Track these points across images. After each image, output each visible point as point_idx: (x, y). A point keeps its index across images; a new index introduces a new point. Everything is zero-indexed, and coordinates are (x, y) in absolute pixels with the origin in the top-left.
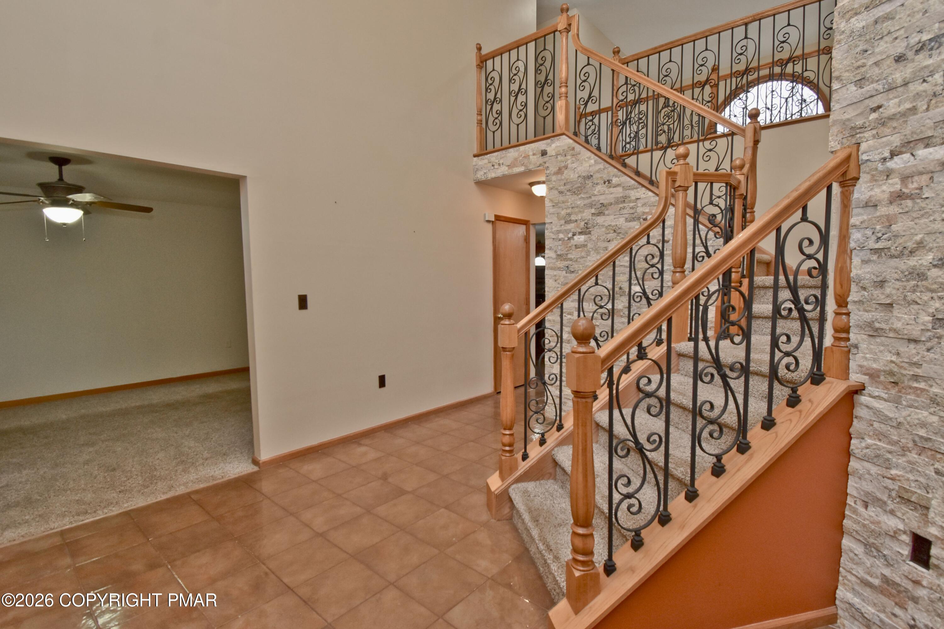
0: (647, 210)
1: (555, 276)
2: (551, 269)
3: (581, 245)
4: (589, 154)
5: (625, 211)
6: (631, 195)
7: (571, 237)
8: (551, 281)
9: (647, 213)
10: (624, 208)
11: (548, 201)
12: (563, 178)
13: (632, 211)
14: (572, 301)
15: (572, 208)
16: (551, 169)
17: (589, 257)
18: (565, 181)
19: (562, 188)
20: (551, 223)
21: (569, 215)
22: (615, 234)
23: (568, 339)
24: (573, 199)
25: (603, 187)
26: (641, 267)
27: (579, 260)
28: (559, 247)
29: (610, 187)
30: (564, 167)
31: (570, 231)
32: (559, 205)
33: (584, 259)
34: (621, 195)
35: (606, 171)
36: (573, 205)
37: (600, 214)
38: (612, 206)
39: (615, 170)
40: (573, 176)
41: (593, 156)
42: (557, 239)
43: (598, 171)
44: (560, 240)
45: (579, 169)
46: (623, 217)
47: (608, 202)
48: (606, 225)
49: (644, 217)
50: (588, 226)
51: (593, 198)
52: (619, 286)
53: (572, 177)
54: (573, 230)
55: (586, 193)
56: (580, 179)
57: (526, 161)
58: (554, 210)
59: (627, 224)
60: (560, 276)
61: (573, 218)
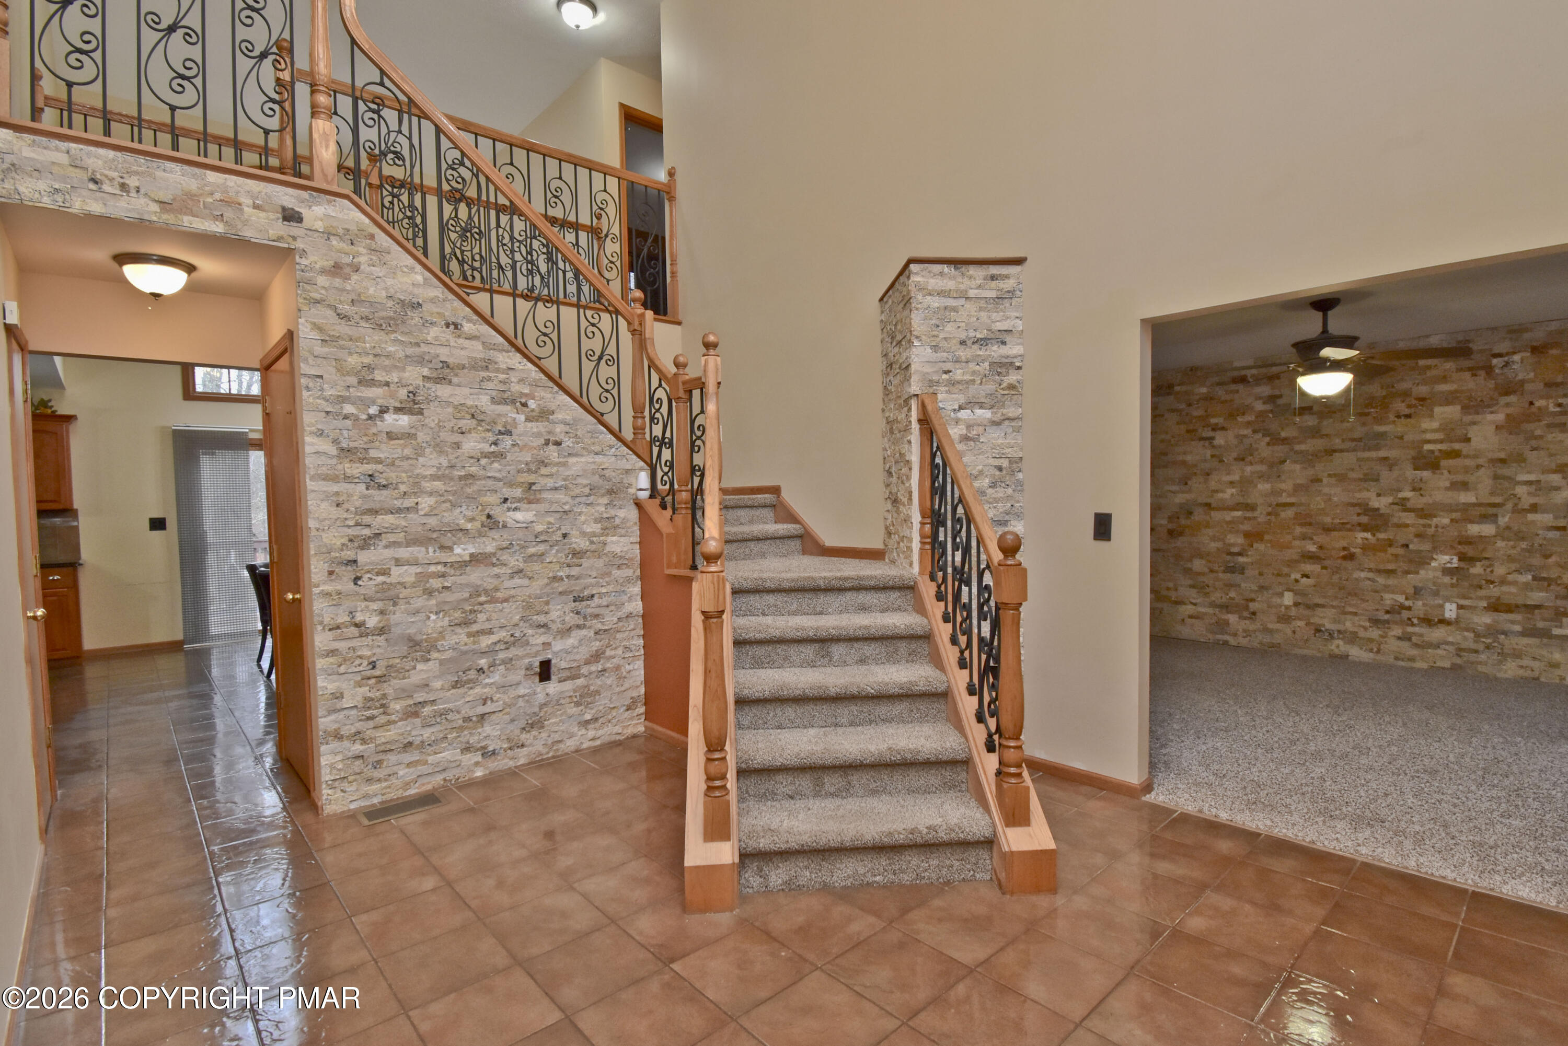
0: (526, 391)
1: (337, 494)
2: (324, 479)
3: (403, 434)
4: (410, 261)
5: (490, 385)
6: (498, 360)
7: (376, 416)
8: (324, 505)
9: (526, 395)
10: (489, 379)
11: (309, 326)
12: (348, 287)
13: (503, 387)
14: (386, 547)
15: (375, 355)
16: (312, 258)
17: (421, 459)
18: (353, 296)
19: (346, 308)
20: (321, 377)
21: (370, 368)
22: (474, 422)
23: (381, 625)
24: (376, 338)
25: (444, 332)
26: (522, 480)
27: (397, 463)
28: (345, 432)
29: (459, 336)
30: (348, 265)
31: (373, 402)
32: (342, 343)
33: (410, 462)
34: (482, 356)
35: (448, 305)
36: (378, 351)
37: (439, 380)
38: (466, 371)
39: (468, 309)
40: (374, 292)
41: (419, 268)
42: (337, 414)
43: (433, 300)
44: (346, 417)
45: (390, 282)
46: (487, 394)
47: (457, 361)
48: (456, 403)
49: (523, 400)
50: (417, 399)
51: (424, 348)
52: (486, 513)
53: (371, 291)
54: (380, 402)
55: (407, 333)
56: (390, 304)
57: (229, 214)
58: (326, 350)
59: (494, 407)
60: (350, 495)
61: (379, 376)
